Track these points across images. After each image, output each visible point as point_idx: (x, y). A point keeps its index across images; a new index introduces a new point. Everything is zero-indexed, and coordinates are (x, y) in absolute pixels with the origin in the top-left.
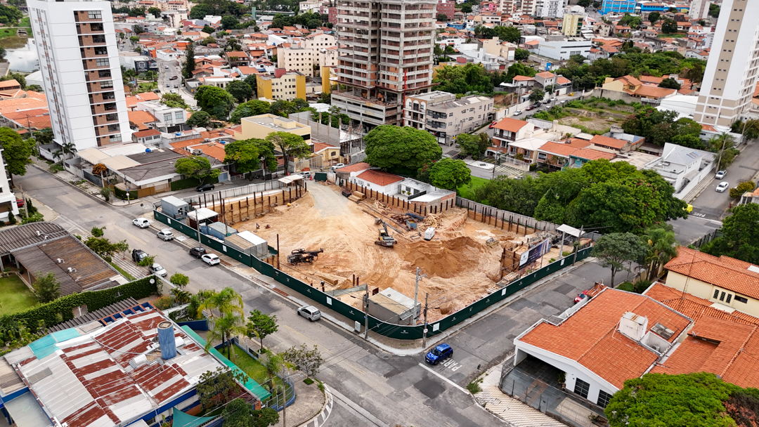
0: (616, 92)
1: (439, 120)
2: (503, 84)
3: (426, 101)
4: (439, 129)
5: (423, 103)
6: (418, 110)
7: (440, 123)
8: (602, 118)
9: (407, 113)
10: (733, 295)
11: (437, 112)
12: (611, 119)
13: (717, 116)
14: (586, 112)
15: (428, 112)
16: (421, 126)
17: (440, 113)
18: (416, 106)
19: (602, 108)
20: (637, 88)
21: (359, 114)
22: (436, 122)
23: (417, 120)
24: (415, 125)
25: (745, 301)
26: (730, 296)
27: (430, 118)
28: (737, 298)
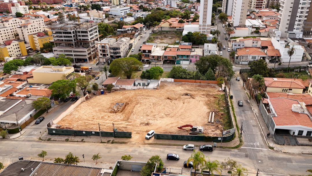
0: (166, 27)
1: (117, 51)
2: (118, 30)
3: (108, 44)
4: (118, 55)
5: (106, 45)
6: (105, 48)
7: (117, 52)
8: (166, 38)
9: (99, 51)
10: (288, 89)
11: (115, 48)
12: (170, 37)
13: (206, 31)
14: (160, 36)
15: (110, 48)
16: (108, 55)
17: (117, 48)
18: (103, 47)
19: (164, 34)
20: (172, 25)
21: (72, 55)
22: (115, 52)
23: (105, 52)
24: (104, 55)
25: (291, 90)
26: (287, 89)
27: (112, 51)
28: (289, 90)
